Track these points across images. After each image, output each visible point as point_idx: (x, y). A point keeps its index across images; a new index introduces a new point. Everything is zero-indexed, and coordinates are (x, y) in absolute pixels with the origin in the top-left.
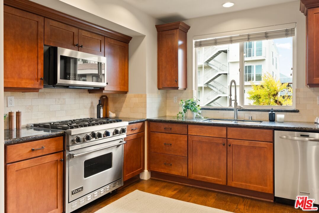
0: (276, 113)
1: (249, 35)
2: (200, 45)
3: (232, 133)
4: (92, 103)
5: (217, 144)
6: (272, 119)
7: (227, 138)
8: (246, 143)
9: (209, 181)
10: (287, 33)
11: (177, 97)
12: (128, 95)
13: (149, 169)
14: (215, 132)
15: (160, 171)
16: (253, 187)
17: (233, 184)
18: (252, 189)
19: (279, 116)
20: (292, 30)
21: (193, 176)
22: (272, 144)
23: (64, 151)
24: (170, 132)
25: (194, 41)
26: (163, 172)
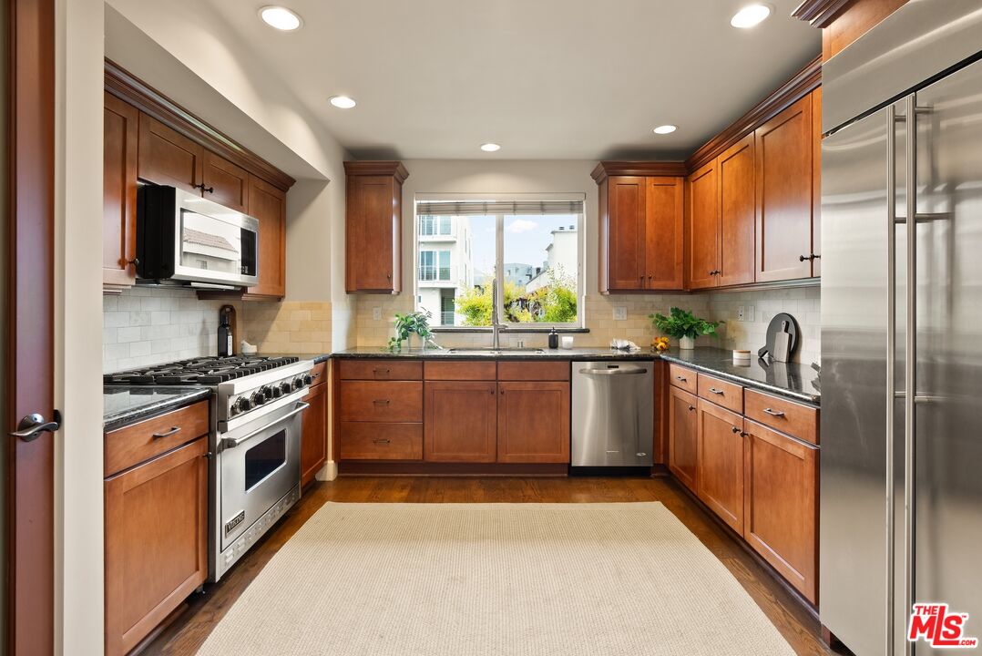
0: (559, 335)
1: (515, 204)
2: (427, 210)
3: (506, 371)
4: (204, 322)
5: (480, 392)
6: (554, 344)
7: (497, 380)
8: (530, 386)
9: (466, 461)
10: (574, 207)
11: (380, 309)
12: (285, 304)
13: (336, 457)
14: (475, 372)
15: (364, 458)
16: (539, 457)
17: (507, 458)
18: (538, 461)
19: (566, 340)
20: (580, 203)
21: (434, 457)
22: (568, 383)
23: (210, 434)
24: (386, 377)
25: (416, 203)
26: (369, 458)
